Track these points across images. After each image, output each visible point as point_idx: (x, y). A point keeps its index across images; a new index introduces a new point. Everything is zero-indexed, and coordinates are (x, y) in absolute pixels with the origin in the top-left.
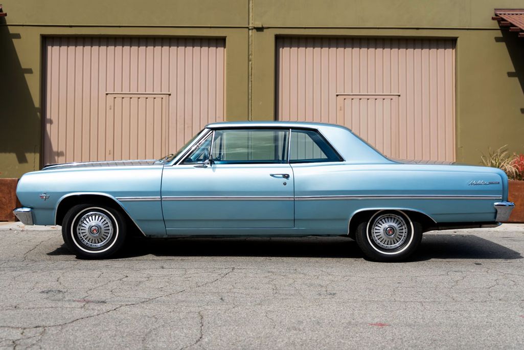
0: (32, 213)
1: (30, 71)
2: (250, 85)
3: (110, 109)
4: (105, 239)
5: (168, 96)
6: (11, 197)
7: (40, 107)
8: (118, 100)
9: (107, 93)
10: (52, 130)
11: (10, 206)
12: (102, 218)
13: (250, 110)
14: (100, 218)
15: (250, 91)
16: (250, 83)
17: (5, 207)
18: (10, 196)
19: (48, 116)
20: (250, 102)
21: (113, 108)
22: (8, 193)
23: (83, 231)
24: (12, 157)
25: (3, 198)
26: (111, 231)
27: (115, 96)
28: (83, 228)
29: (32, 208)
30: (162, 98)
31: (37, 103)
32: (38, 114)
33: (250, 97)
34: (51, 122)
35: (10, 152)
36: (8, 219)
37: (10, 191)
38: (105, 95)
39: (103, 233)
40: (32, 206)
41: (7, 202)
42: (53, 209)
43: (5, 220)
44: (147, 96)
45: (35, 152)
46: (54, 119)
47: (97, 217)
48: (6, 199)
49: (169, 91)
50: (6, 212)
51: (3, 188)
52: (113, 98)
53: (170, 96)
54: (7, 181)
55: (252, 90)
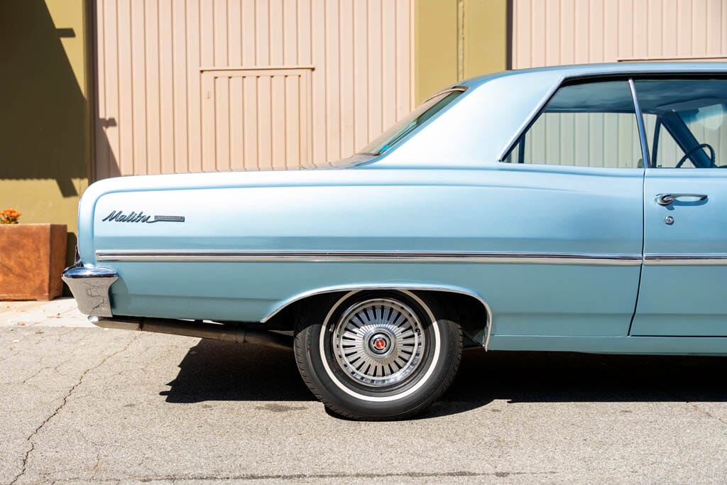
1: (70, 33)
2: (460, 47)
3: (209, 98)
5: (310, 70)
6: (39, 257)
8: (222, 82)
9: (202, 69)
11: (39, 274)
15: (461, 57)
16: (461, 42)
17: (31, 275)
18: (37, 255)
21: (213, 97)
22: (34, 251)
25: (26, 260)
27: (216, 74)
30: (300, 76)
33: (460, 67)
34: (112, 123)
36: (36, 297)
37: (37, 247)
38: (199, 72)
43: (32, 298)
44: (272, 72)
48: (31, 262)
49: (311, 63)
50: (32, 283)
51: (25, 241)
52: (213, 78)
53: (314, 72)
54: (31, 228)
55: (463, 54)
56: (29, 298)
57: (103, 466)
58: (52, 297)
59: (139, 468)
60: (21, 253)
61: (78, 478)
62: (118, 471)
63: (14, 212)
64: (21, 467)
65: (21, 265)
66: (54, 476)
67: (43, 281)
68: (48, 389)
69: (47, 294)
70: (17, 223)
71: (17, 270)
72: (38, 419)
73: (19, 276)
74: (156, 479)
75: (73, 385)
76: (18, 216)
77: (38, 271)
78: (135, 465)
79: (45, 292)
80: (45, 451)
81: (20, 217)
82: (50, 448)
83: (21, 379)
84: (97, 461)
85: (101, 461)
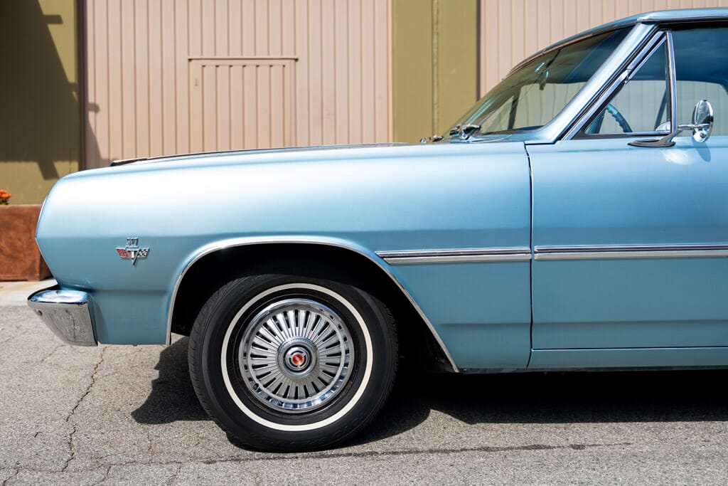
0: (91, 310)
1: (57, 20)
2: (435, 41)
3: (196, 85)
4: (327, 384)
5: (293, 61)
6: (30, 238)
7: (77, 83)
8: (209, 70)
9: (190, 57)
10: (97, 123)
11: (30, 255)
12: (318, 318)
13: (435, 84)
14: (312, 317)
15: (435, 50)
16: (435, 37)
17: (22, 255)
18: (29, 236)
19: (91, 99)
20: (435, 69)
21: (200, 84)
22: (25, 232)
23: (257, 362)
24: (32, 168)
25: (17, 241)
26: (346, 361)
27: (204, 62)
28: (255, 351)
29: (89, 291)
30: (284, 66)
31: (71, 76)
32: (74, 94)
33: (435, 60)
34: (96, 109)
35: (27, 159)
36: (26, 277)
37: (28, 227)
38: (187, 61)
39: (322, 366)
40: (89, 282)
41: (25, 246)
42: (162, 293)
43: (23, 278)
44: (257, 62)
45: (71, 160)
46: (101, 103)
47: (302, 314)
48: (23, 243)
49: (295, 54)
50: (23, 264)
51: (16, 222)
52: (201, 66)
53: (298, 63)
54: (23, 209)
55: (438, 48)
56: (19, 278)
57: (157, 447)
58: (43, 278)
59: (197, 449)
60: (12, 234)
61: (135, 462)
62: (176, 453)
63: (5, 193)
64: (68, 450)
65: (12, 245)
66: (108, 461)
67: (34, 261)
68: (70, 368)
69: (38, 274)
70: (7, 204)
71: (8, 250)
72: (70, 398)
73: (11, 257)
74: (220, 461)
75: (96, 363)
76: (9, 197)
77: (29, 252)
78: (191, 445)
79: (35, 272)
80: (89, 432)
81: (10, 199)
82: (94, 430)
83: (39, 357)
84: (149, 442)
85: (153, 442)
